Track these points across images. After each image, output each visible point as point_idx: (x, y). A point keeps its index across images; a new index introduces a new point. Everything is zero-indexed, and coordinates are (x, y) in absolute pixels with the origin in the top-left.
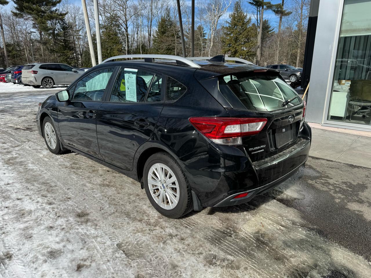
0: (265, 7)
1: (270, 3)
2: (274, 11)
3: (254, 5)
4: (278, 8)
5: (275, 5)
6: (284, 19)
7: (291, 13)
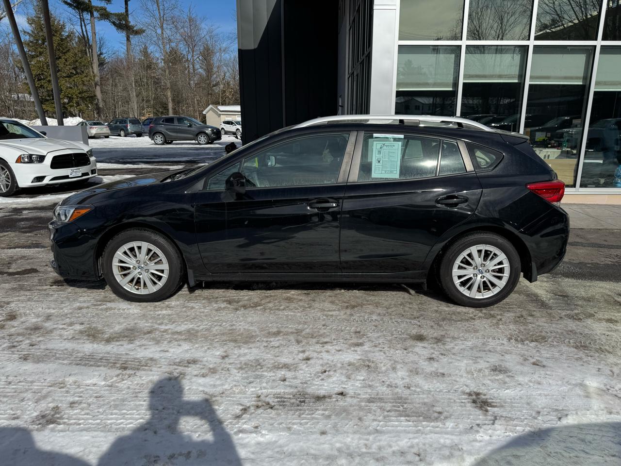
0: (96, 14)
1: (105, 9)
2: (114, 23)
3: (74, 7)
4: (121, 20)
5: (115, 15)
6: (134, 39)
7: (144, 31)
